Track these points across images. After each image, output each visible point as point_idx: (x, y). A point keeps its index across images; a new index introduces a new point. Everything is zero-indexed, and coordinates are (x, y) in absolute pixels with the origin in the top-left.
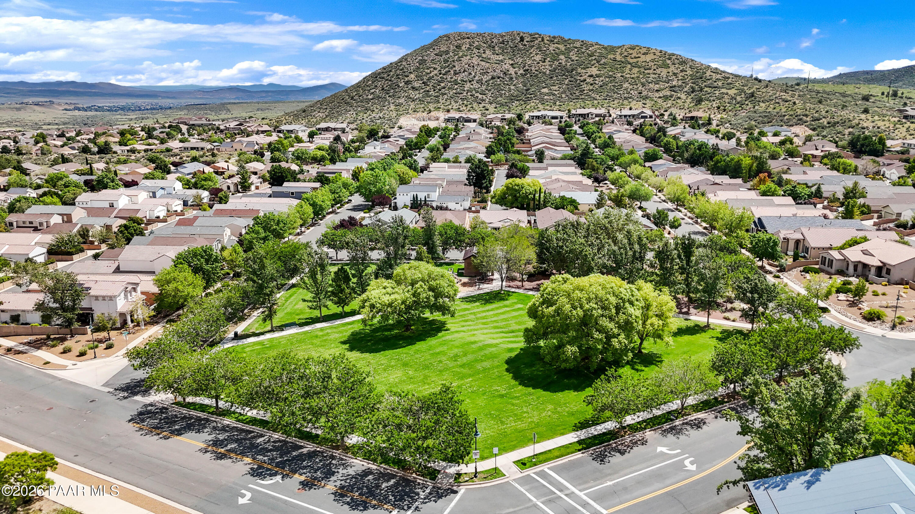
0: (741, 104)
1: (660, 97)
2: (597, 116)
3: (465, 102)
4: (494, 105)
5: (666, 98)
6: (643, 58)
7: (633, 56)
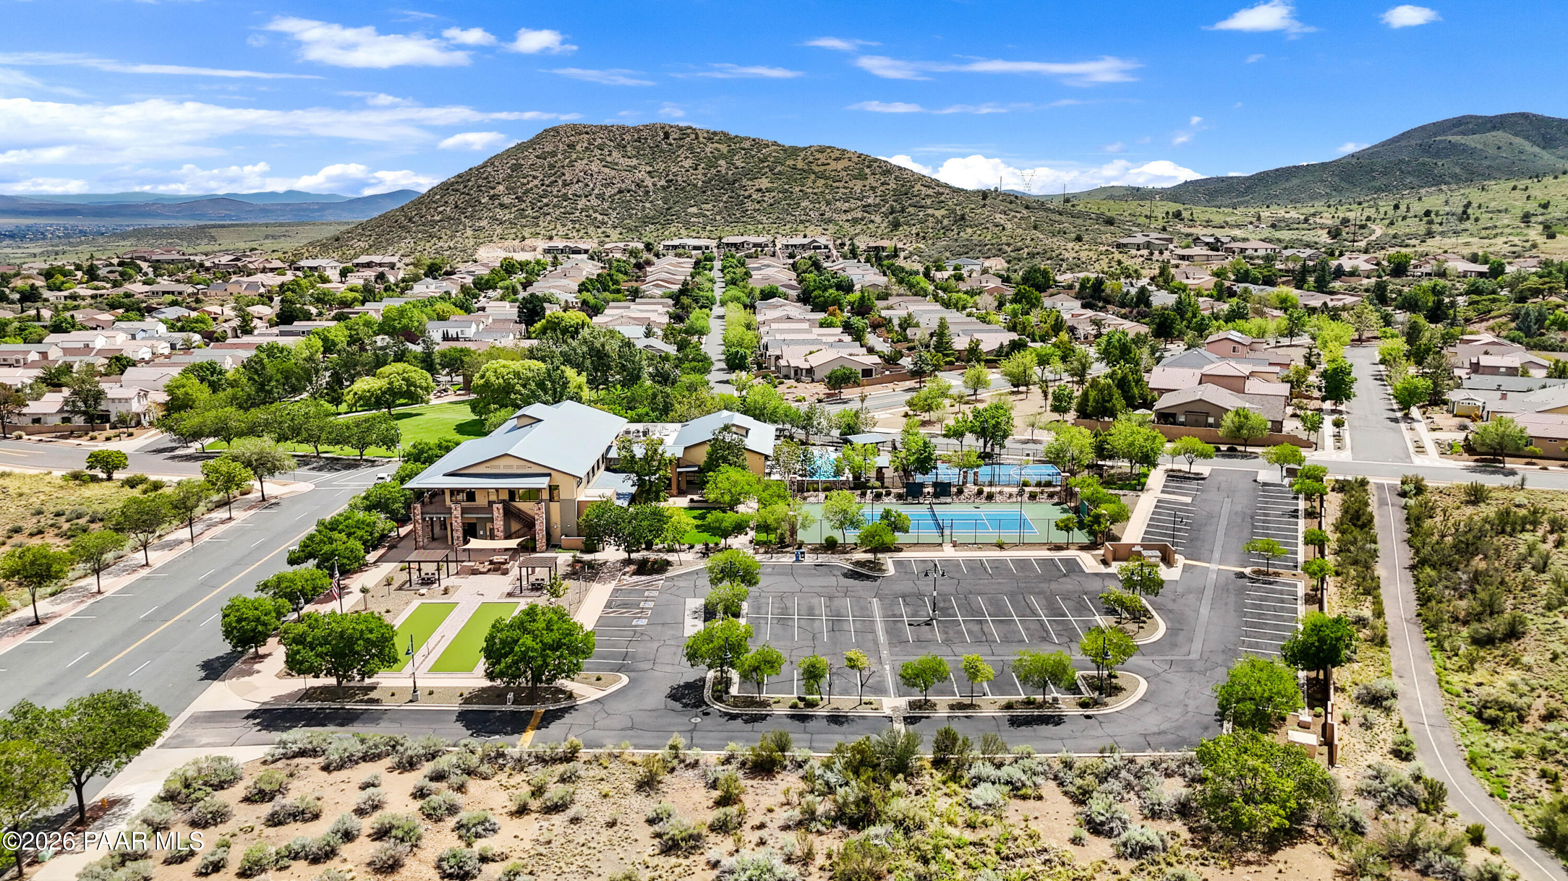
0: (947, 229)
1: (848, 221)
2: (755, 245)
3: (577, 226)
4: (619, 230)
5: (855, 221)
6: (833, 165)
7: (820, 162)
